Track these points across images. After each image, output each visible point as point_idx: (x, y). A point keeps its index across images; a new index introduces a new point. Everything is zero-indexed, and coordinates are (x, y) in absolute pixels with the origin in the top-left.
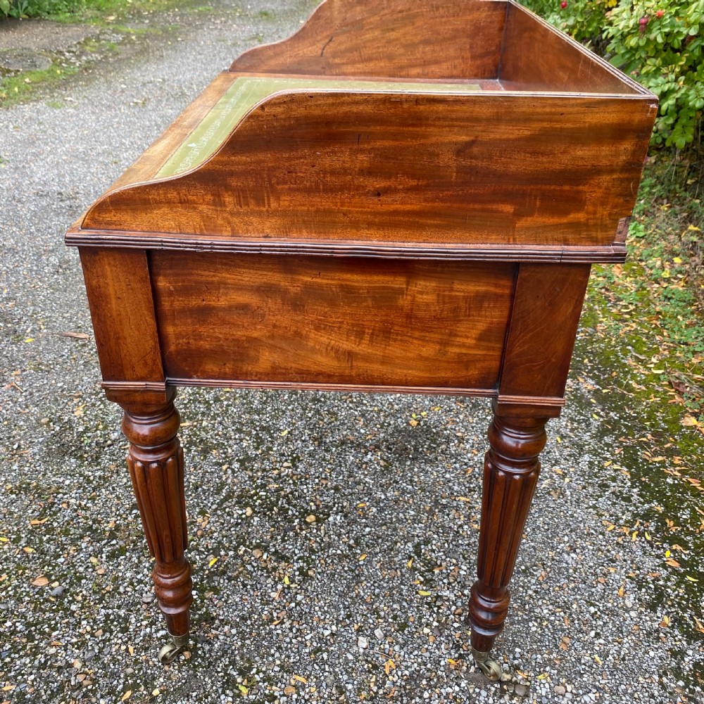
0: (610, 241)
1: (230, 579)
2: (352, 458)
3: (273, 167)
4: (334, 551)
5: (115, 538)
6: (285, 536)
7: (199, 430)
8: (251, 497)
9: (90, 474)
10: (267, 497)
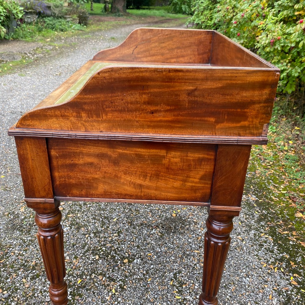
0: (260, 135)
1: (87, 290)
2: (145, 232)
3: (104, 100)
4: (136, 277)
5: (35, 269)
6: (113, 269)
7: (76, 218)
8: (99, 250)
9: (25, 238)
10: (106, 250)
